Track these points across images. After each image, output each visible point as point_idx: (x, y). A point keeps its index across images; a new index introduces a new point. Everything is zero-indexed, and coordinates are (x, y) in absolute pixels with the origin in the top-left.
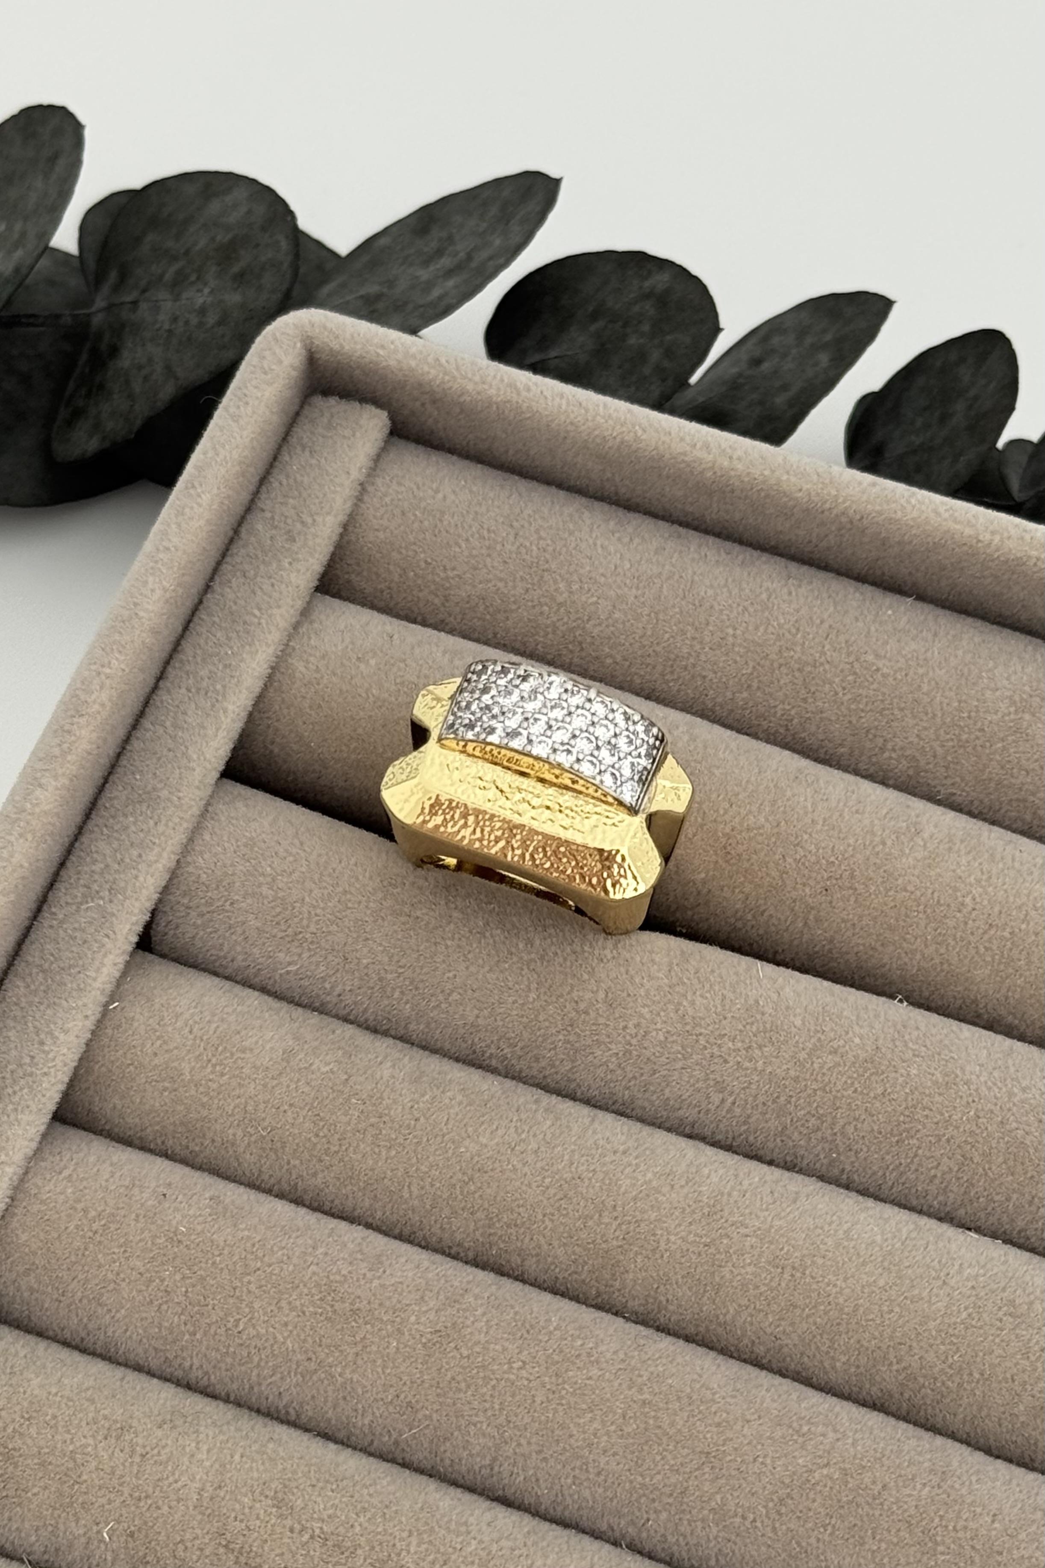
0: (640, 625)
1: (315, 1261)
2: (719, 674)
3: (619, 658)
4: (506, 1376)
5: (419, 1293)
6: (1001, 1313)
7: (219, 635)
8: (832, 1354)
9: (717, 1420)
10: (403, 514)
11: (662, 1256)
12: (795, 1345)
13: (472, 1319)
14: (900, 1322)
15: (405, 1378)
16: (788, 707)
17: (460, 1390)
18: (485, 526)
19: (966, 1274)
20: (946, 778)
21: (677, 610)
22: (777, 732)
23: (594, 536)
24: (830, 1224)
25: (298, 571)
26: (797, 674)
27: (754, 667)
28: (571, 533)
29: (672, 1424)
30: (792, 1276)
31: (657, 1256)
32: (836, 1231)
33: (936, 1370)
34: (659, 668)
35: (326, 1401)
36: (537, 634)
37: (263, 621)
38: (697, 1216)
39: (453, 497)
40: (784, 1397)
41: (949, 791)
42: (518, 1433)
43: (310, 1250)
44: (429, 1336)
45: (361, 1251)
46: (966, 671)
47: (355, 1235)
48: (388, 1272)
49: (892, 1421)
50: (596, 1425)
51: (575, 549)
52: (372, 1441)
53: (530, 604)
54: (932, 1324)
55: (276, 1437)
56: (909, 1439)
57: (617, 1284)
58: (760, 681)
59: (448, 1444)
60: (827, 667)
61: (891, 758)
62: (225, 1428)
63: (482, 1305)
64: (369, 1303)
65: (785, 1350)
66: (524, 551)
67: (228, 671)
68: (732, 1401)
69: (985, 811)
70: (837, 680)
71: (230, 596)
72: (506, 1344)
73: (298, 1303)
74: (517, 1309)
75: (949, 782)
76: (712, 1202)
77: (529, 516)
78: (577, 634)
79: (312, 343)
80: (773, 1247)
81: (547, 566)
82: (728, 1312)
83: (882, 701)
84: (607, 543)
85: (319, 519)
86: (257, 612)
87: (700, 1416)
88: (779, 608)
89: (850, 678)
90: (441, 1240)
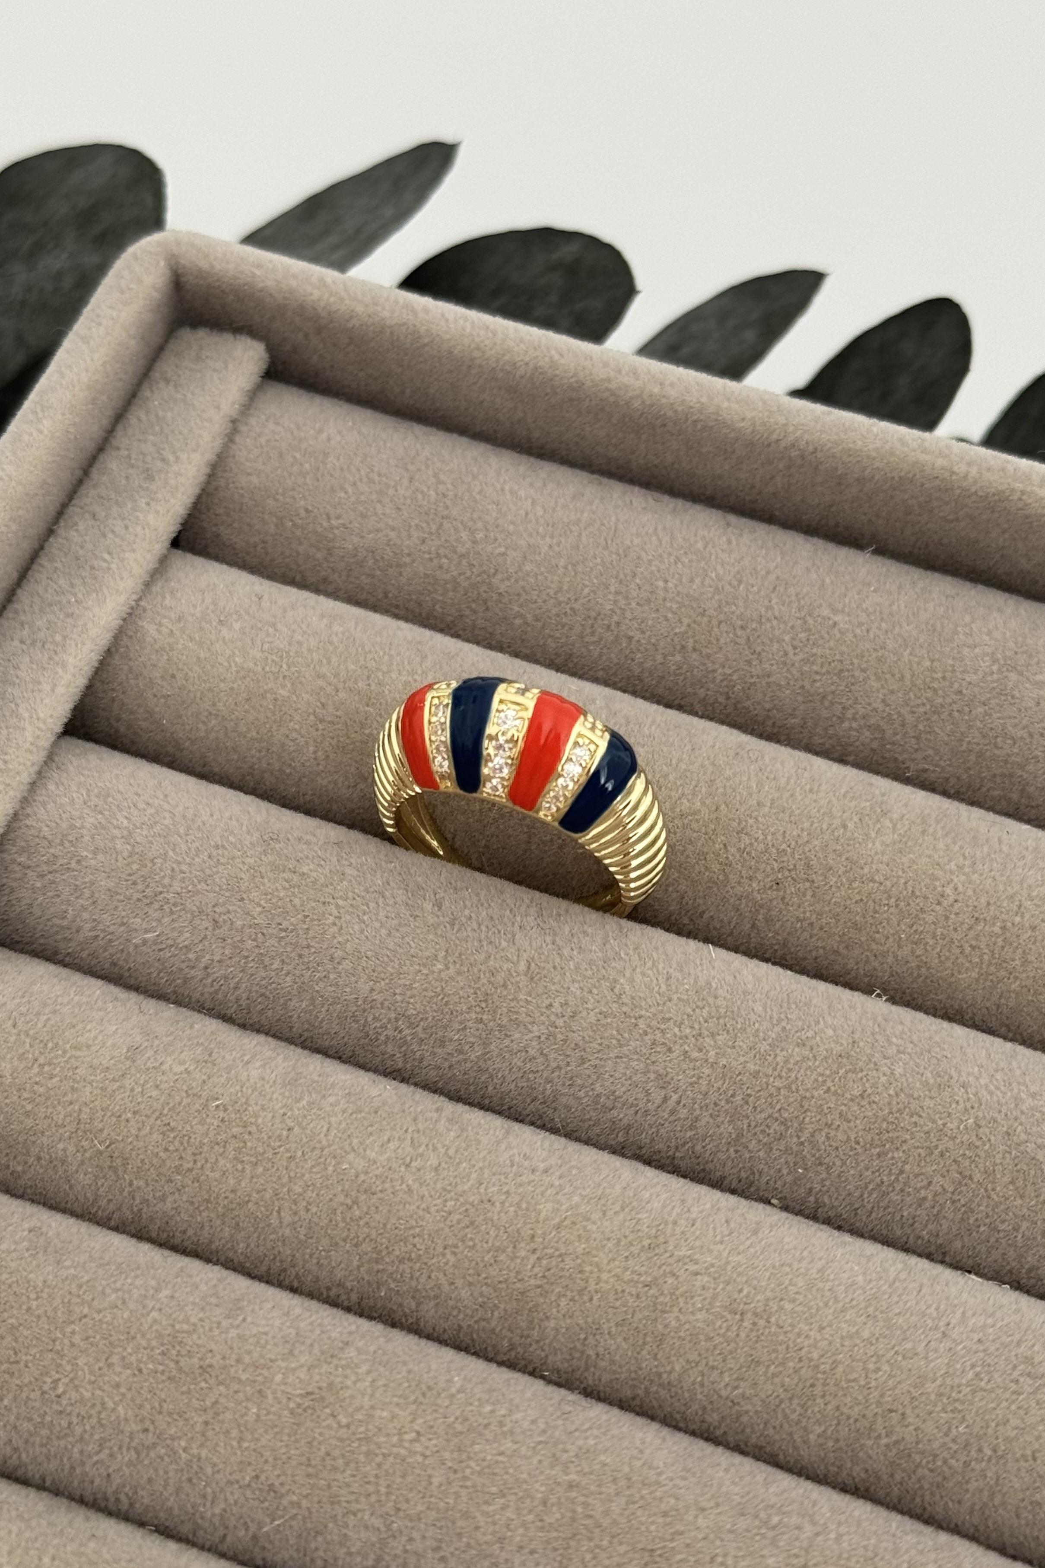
0: (556, 578)
1: (158, 1306)
2: (648, 633)
3: (530, 618)
4: (395, 1450)
5: (288, 1346)
6: (1016, 1374)
7: (61, 582)
8: (804, 1424)
9: (663, 1507)
10: (281, 455)
11: (591, 1299)
12: (756, 1412)
13: (353, 1378)
14: (890, 1382)
15: (267, 1454)
16: (729, 671)
17: (334, 1469)
18: (376, 469)
19: (971, 1324)
20: (916, 750)
21: (599, 560)
22: (716, 701)
23: (502, 480)
24: (800, 1261)
25: (157, 512)
26: (739, 632)
27: (689, 626)
28: (475, 477)
29: (606, 1513)
30: (754, 1324)
31: (586, 1298)
32: (808, 1270)
33: (936, 1444)
34: (578, 629)
35: (165, 1487)
36: (436, 591)
37: (113, 566)
38: (635, 1249)
39: (338, 438)
40: (748, 1479)
41: (921, 766)
42: (410, 1524)
43: (152, 1292)
44: (298, 1400)
45: (216, 1295)
46: (938, 625)
47: (210, 1275)
48: (249, 1319)
49: (883, 1512)
50: (510, 1514)
51: (479, 493)
52: (225, 1536)
53: (427, 556)
54: (930, 1387)
55: (100, 1533)
56: (907, 1534)
57: (535, 1334)
58: (696, 642)
59: (320, 1539)
60: (775, 622)
61: (851, 728)
62: (34, 1523)
63: (367, 1360)
64: (224, 1358)
65: (745, 1419)
66: (420, 496)
67: (69, 620)
68: (682, 1483)
69: (963, 790)
70: (787, 638)
71: (75, 540)
72: (397, 1410)
73: (133, 1359)
74: (410, 1367)
75: (919, 756)
76: (654, 1231)
77: (427, 459)
78: (481, 590)
79: (177, 263)
80: (729, 1288)
81: (446, 513)
82: (673, 1369)
83: (841, 661)
84: (516, 487)
85: (183, 456)
86: (106, 556)
87: (641, 1503)
88: (717, 557)
89: (802, 635)
90: (317, 1279)
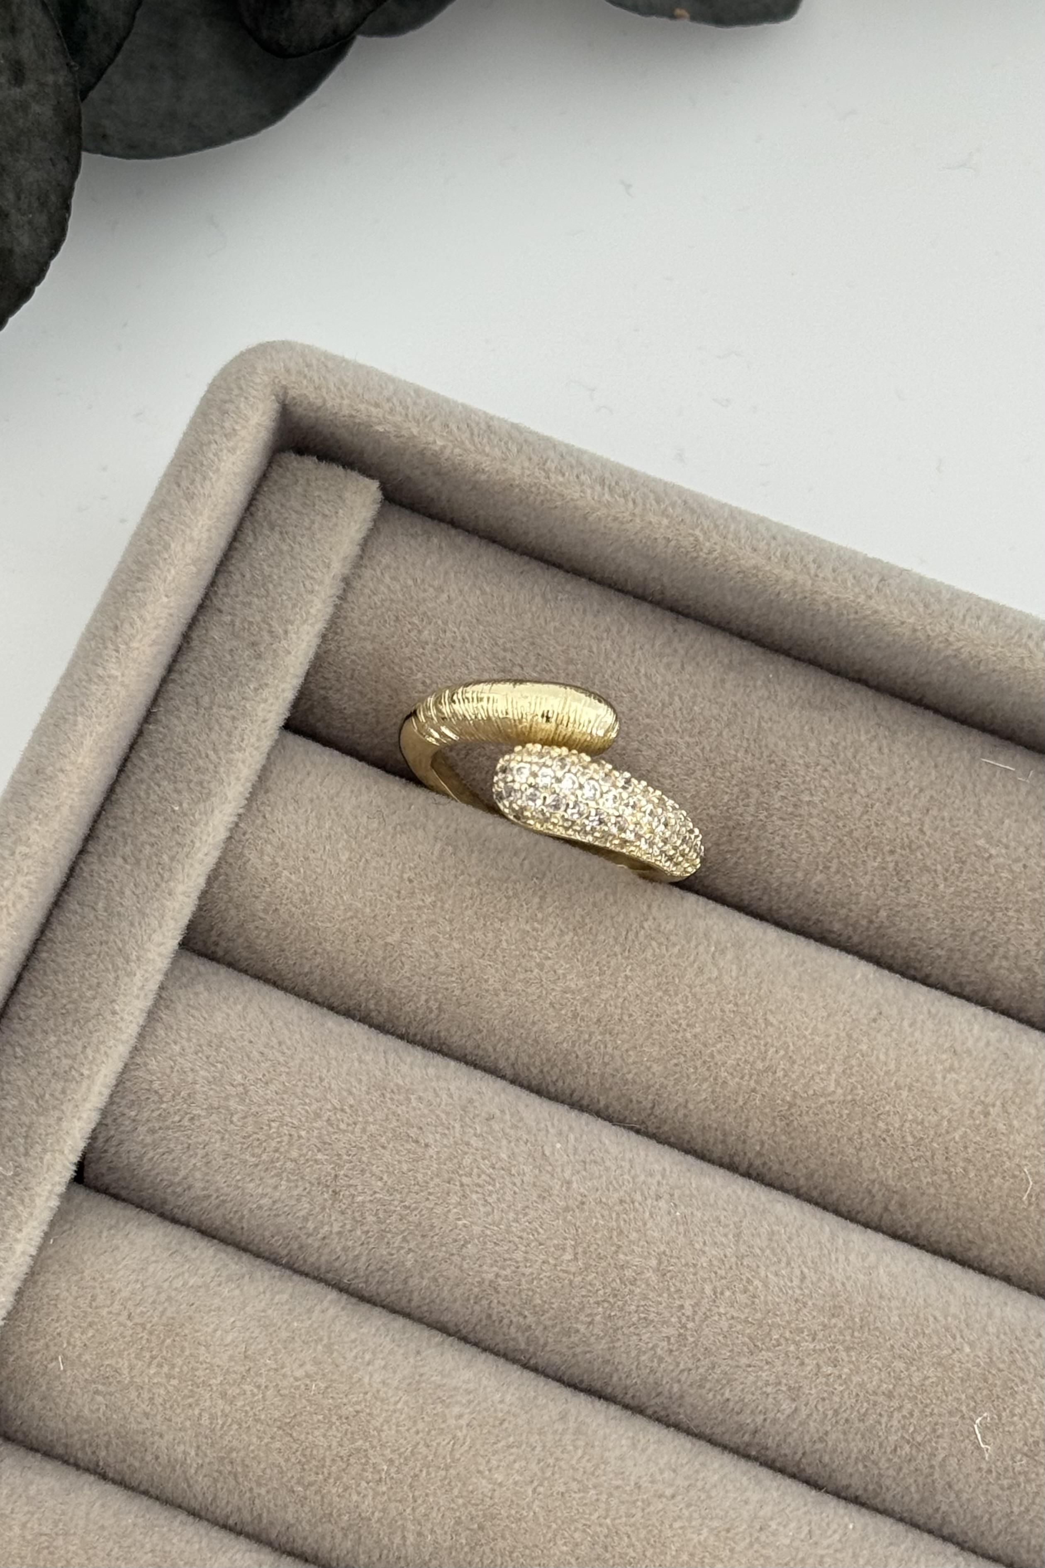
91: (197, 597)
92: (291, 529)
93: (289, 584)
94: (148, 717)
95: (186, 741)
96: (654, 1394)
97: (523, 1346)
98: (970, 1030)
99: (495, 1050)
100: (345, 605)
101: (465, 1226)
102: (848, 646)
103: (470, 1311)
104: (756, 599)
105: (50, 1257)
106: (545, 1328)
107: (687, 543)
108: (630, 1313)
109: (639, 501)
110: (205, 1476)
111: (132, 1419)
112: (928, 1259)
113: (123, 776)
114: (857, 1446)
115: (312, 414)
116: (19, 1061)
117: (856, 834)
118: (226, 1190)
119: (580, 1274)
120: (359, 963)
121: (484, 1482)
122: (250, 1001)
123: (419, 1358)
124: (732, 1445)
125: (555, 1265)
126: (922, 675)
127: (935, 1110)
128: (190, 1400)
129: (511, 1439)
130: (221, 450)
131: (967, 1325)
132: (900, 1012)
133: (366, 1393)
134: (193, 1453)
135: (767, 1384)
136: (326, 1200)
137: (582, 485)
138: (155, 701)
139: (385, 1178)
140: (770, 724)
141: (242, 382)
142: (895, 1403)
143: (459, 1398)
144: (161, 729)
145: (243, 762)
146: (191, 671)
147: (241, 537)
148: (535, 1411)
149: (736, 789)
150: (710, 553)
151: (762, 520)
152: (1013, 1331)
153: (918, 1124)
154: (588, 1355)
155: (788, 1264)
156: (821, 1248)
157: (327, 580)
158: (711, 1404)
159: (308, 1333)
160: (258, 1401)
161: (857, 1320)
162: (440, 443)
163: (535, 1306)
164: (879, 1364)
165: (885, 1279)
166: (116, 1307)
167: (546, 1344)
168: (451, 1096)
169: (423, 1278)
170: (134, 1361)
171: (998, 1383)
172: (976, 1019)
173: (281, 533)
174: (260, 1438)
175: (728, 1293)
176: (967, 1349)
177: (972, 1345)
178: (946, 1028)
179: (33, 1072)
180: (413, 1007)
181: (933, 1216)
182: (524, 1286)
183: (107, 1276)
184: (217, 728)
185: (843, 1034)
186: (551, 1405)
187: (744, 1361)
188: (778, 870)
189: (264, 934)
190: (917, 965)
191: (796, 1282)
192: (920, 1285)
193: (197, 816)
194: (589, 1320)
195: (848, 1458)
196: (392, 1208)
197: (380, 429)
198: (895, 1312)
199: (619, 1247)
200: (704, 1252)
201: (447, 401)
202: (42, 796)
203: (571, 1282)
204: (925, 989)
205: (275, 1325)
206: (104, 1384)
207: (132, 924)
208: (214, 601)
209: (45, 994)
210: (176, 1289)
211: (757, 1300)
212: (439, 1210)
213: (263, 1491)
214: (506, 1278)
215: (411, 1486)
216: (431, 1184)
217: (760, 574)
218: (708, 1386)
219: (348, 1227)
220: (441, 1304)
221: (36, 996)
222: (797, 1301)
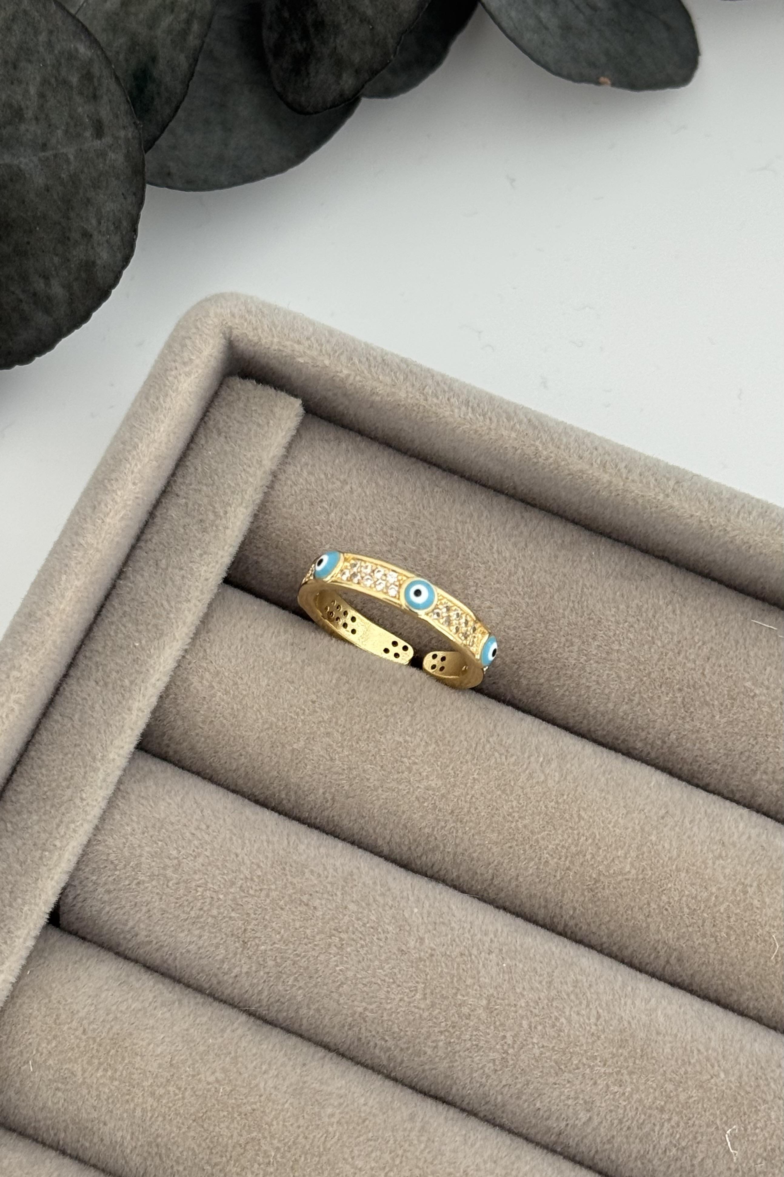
91: (160, 485)
92: (232, 434)
93: (230, 476)
94: (121, 574)
95: (147, 594)
96: (483, 1103)
97: (385, 1062)
98: (737, 827)
99: (375, 832)
100: (272, 493)
101: (341, 970)
102: (652, 532)
103: (345, 1035)
104: (583, 495)
105: (27, 985)
106: (402, 1050)
107: (530, 451)
108: (465, 1040)
109: (495, 419)
110: (138, 1155)
111: (83, 1111)
112: (697, 1003)
113: (99, 619)
114: (636, 1147)
115: (251, 348)
116: (10, 834)
117: (653, 676)
118: (163, 938)
119: (428, 1010)
120: (273, 763)
121: (348, 1167)
122: (187, 793)
123: (304, 1069)
124: (543, 1143)
125: (410, 1003)
126: (708, 555)
127: (705, 888)
128: (127, 1097)
129: (370, 1135)
130: (180, 374)
131: (724, 1057)
132: (682, 811)
133: (261, 1096)
134: (129, 1138)
135: (568, 1098)
136: (237, 948)
137: (452, 405)
138: (125, 563)
139: (282, 931)
140: (590, 590)
141: (199, 324)
142: (666, 1116)
143: (332, 1101)
144: (130, 585)
145: (189, 610)
146: (154, 541)
147: (197, 440)
148: (390, 1112)
149: (563, 639)
150: (547, 459)
151: (588, 435)
152: (759, 1062)
153: (692, 898)
154: (434, 1072)
155: (588, 1005)
156: (614, 995)
157: (259, 473)
158: (526, 1111)
159: (220, 1047)
160: (179, 1099)
161: (639, 1051)
162: (346, 372)
163: (394, 1033)
164: (654, 1085)
165: (661, 1019)
166: (74, 1024)
167: (402, 1062)
168: (336, 870)
169: (310, 1009)
170: (86, 1066)
171: (745, 1102)
172: (742, 818)
173: (226, 437)
174: (180, 1128)
175: (540, 1028)
176: (722, 1075)
177: (726, 1072)
178: (718, 825)
179: (19, 843)
180: (313, 798)
181: (704, 968)
182: (385, 1018)
183: (69, 1000)
184: (170, 583)
185: (638, 828)
186: (403, 1108)
187: (551, 1080)
188: (594, 701)
189: (203, 739)
190: (700, 776)
191: (593, 1020)
192: (689, 1024)
193: (152, 651)
194: (434, 1044)
195: (630, 1156)
196: (287, 955)
197: (301, 360)
198: (668, 1045)
199: (458, 989)
200: (523, 996)
201: (353, 340)
202: (32, 634)
203: (421, 1016)
204: (704, 794)
205: (194, 1041)
206: (62, 1083)
207: (99, 732)
208: (174, 487)
209: (32, 784)
210: (121, 1012)
211: (562, 1034)
212: (322, 958)
213: (181, 1168)
214: (372, 1011)
215: (292, 1168)
216: (318, 938)
217: (585, 476)
218: (524, 1097)
219: (254, 969)
220: (323, 1029)
221: (24, 784)
222: (593, 1034)
